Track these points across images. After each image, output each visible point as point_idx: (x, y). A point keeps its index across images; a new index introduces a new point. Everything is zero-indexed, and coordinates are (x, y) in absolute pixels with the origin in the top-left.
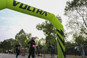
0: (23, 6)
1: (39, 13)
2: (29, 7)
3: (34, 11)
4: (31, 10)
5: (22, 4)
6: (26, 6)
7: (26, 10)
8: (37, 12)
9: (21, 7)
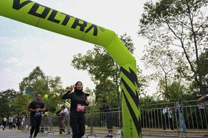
0: (40, 11)
1: (78, 27)
2: (55, 12)
4: (58, 22)
6: (47, 10)
7: (45, 20)
8: (74, 26)
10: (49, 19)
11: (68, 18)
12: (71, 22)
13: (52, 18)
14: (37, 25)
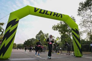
0: (42, 11)
1: (55, 15)
2: (47, 11)
3: (51, 14)
4: (48, 14)
5: (41, 10)
6: (45, 11)
7: (44, 14)
9: (40, 12)
11: (51, 12)
12: (53, 14)
13: (46, 14)
14: (42, 16)
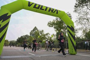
0: (37, 6)
1: (51, 11)
2: (42, 6)
3: (46, 10)
4: (43, 10)
6: (39, 5)
8: (49, 11)
9: (35, 7)
10: (40, 9)
12: (48, 9)
13: (41, 9)
14: (36, 12)
